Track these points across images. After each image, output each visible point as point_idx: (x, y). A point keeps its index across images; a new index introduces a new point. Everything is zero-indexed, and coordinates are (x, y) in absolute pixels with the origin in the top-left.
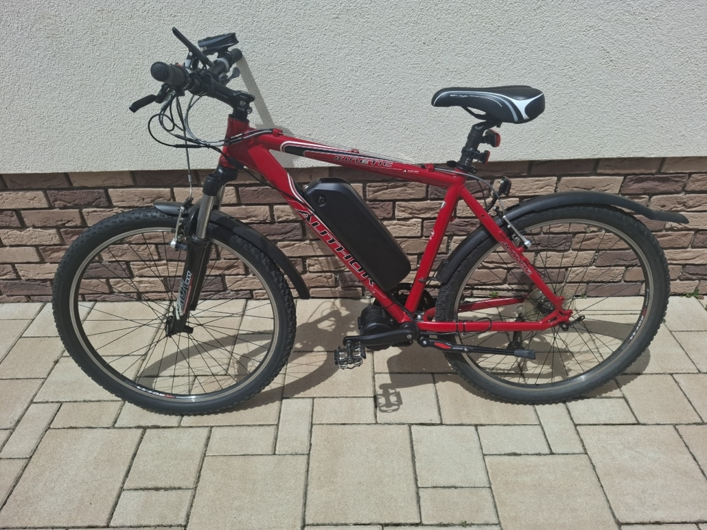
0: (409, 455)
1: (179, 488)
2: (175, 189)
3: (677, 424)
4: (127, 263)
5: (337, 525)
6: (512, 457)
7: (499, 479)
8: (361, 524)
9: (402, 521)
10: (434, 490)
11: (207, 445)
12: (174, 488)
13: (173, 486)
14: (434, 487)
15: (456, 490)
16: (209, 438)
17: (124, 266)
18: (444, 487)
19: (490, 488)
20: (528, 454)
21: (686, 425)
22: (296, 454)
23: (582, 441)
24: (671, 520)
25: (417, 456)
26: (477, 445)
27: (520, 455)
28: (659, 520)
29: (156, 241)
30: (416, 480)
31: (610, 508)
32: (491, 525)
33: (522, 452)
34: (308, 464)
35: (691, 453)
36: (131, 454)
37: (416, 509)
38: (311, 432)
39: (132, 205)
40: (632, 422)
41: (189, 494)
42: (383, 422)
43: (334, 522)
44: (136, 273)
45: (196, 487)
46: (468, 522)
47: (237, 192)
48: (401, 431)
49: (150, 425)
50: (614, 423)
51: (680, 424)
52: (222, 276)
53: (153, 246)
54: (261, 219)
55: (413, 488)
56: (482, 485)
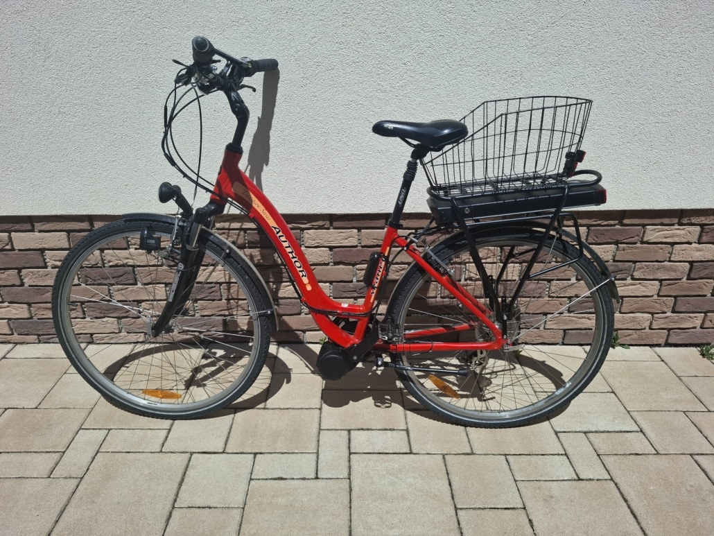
0: (178, 479)
3: (447, 454)
6: (277, 481)
7: (255, 500)
10: (188, 510)
14: (189, 507)
15: (211, 510)
18: (199, 507)
19: (243, 508)
20: (293, 479)
22: (70, 478)
23: (350, 467)
25: (186, 481)
26: (249, 471)
27: (286, 479)
31: (350, 527)
33: (288, 477)
34: (78, 486)
37: (162, 526)
38: (94, 458)
40: (405, 451)
42: (167, 451)
47: (69, 237)
48: (181, 459)
50: (387, 452)
51: (450, 454)
54: (93, 263)
55: (169, 507)
56: (236, 506)
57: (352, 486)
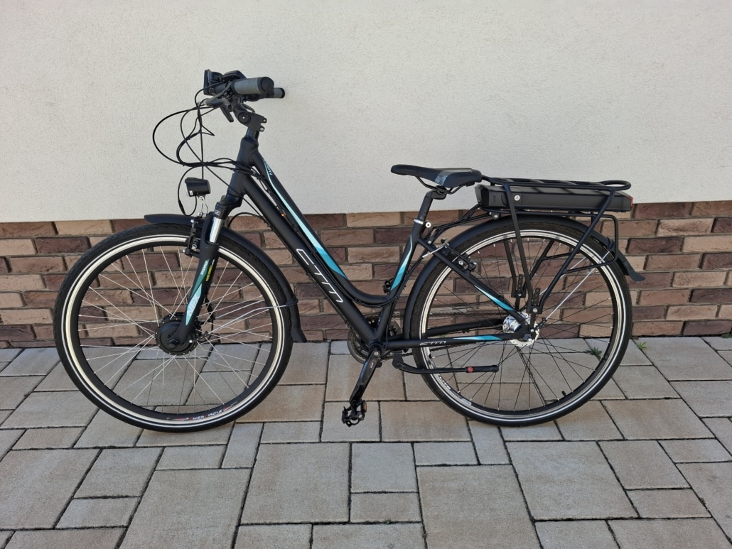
0: (347, 467)
1: (127, 497)
3: (600, 441)
5: (270, 524)
6: (442, 468)
7: (427, 485)
8: (293, 523)
9: (331, 520)
11: (158, 461)
12: (122, 497)
14: (365, 493)
15: (385, 495)
16: (160, 456)
18: (375, 493)
19: (418, 493)
20: (457, 465)
21: (608, 441)
22: (241, 468)
23: (508, 454)
24: (583, 517)
25: (353, 468)
26: (412, 458)
27: (450, 465)
28: (570, 517)
30: (350, 487)
31: (527, 508)
32: (414, 523)
34: (251, 476)
35: (609, 463)
36: (85, 470)
37: (346, 509)
38: (257, 450)
40: (558, 439)
41: (135, 500)
42: (326, 441)
43: (268, 522)
45: (142, 496)
46: (393, 520)
48: (342, 448)
49: (107, 446)
50: (540, 440)
51: (603, 441)
55: (346, 493)
56: (410, 490)
57: (517, 471)
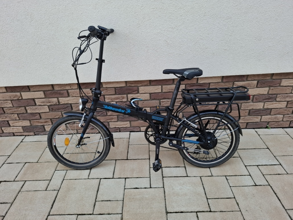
0: (96, 190)
1: (7, 203)
2: (22, 93)
3: (202, 176)
4: (8, 121)
5: (61, 215)
6: (135, 189)
7: (127, 197)
8: (70, 215)
9: (86, 213)
11: (22, 187)
12: (5, 203)
13: (4, 202)
14: (102, 201)
15: (110, 202)
16: (23, 185)
17: (7, 123)
18: (106, 201)
19: (123, 201)
20: (141, 188)
21: (205, 176)
22: (54, 190)
23: (163, 183)
24: (187, 211)
25: (99, 190)
26: (124, 185)
27: (139, 188)
28: (182, 211)
29: (18, 112)
30: (96, 198)
31: (166, 207)
32: (119, 214)
34: (58, 193)
35: (203, 187)
37: (92, 209)
38: (62, 182)
39: (6, 99)
40: (185, 176)
41: (10, 205)
42: (91, 178)
43: (60, 214)
44: (11, 125)
45: (13, 203)
46: (110, 213)
47: (44, 93)
48: (96, 181)
49: (3, 180)
50: (178, 176)
51: (203, 176)
52: (43, 126)
53: (16, 115)
54: (55, 103)
55: (94, 201)
56: (120, 200)
57: (165, 190)
